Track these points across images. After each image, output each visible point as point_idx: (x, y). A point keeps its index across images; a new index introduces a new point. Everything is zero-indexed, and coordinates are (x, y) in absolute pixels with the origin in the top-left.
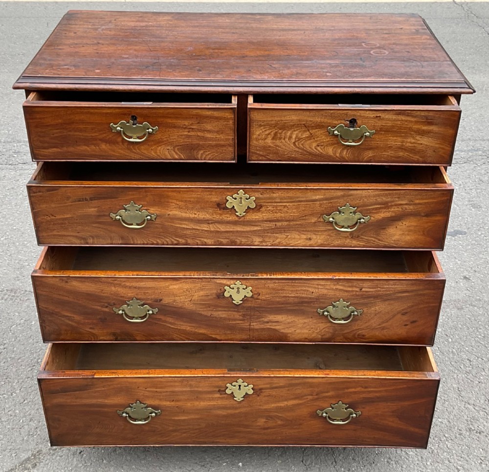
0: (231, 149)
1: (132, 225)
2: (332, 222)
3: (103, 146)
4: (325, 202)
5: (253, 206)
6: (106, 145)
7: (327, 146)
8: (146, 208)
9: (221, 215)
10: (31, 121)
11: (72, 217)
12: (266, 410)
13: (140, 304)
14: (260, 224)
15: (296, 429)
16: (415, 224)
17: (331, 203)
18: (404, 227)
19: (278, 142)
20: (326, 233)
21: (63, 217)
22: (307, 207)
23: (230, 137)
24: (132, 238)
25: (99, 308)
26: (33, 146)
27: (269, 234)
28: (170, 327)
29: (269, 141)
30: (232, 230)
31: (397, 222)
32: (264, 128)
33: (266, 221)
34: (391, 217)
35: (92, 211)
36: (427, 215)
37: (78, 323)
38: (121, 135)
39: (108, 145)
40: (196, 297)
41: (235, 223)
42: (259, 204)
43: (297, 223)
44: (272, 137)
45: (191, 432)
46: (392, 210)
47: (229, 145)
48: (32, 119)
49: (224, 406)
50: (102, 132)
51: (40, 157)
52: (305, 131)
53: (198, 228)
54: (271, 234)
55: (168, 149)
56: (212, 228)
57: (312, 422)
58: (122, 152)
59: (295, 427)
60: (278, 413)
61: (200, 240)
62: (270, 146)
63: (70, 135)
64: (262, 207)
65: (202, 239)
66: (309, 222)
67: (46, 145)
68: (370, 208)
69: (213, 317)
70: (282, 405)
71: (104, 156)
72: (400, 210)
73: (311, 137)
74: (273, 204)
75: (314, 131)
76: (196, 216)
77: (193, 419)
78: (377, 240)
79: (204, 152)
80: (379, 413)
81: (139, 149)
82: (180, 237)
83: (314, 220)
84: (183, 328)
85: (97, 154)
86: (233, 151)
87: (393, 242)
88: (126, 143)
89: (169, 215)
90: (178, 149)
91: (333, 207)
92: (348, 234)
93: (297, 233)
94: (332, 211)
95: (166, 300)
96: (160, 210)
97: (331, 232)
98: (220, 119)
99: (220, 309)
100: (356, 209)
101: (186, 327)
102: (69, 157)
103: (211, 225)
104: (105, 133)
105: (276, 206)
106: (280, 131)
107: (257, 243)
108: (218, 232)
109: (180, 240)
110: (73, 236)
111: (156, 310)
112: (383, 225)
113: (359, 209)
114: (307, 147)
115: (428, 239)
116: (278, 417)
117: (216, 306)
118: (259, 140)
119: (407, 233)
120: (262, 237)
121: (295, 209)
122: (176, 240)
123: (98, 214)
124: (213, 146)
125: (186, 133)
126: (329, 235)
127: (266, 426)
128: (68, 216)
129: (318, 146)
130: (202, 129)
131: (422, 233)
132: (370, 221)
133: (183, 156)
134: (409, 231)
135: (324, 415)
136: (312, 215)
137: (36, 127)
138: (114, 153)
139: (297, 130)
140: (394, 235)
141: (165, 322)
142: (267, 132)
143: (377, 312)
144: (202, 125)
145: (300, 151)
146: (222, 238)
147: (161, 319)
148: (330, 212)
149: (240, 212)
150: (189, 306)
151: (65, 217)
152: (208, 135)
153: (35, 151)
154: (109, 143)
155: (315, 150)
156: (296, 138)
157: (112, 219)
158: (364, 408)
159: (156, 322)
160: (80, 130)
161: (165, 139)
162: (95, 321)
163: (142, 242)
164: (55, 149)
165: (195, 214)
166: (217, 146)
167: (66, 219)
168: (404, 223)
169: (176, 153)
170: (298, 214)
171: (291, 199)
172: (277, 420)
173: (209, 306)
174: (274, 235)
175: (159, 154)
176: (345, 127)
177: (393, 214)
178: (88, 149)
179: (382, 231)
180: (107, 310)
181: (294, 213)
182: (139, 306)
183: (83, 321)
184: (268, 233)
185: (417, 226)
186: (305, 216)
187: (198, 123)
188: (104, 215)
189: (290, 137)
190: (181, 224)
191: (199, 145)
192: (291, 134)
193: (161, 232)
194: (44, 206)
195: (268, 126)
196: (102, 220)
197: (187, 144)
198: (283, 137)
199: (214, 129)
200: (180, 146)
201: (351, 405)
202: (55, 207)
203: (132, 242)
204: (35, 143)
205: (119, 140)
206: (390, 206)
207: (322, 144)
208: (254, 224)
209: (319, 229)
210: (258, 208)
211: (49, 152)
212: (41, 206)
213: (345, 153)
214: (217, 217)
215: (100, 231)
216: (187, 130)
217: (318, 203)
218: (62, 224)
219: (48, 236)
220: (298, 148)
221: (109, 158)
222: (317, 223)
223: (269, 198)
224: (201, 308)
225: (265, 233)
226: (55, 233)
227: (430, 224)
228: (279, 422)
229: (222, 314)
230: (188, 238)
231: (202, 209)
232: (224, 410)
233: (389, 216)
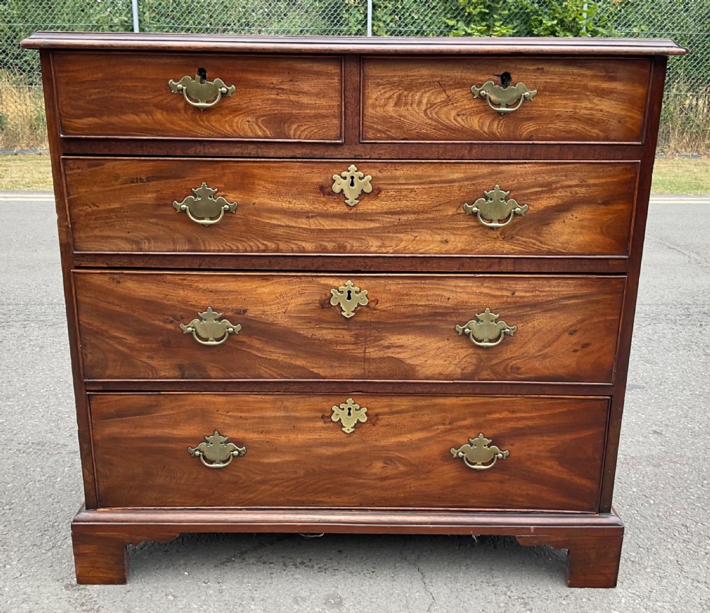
0: (336, 122)
1: (203, 219)
2: (475, 214)
3: (159, 116)
4: (466, 183)
5: (369, 189)
6: (162, 114)
7: (470, 115)
8: (223, 193)
9: (325, 204)
10: (60, 75)
11: (121, 208)
12: (384, 448)
13: (217, 317)
14: (378, 218)
15: (424, 479)
16: (590, 217)
17: (474, 184)
18: (575, 221)
19: (402, 110)
20: (468, 232)
21: (109, 207)
22: (441, 191)
23: (334, 103)
24: (203, 241)
25: (161, 324)
26: (61, 112)
27: (391, 235)
28: (256, 356)
29: (390, 108)
30: (339, 228)
31: (564, 214)
32: (384, 88)
33: (386, 213)
34: (557, 205)
35: (149, 197)
36: (605, 203)
37: (131, 348)
38: (183, 98)
39: (165, 113)
40: (291, 307)
41: (343, 217)
42: (376, 187)
43: (429, 215)
44: (394, 102)
45: (285, 484)
46: (558, 194)
47: (334, 116)
48: (62, 72)
49: (329, 441)
50: (157, 94)
51: (70, 131)
52: (440, 93)
53: (294, 224)
54: (393, 233)
55: (248, 122)
56: (313, 224)
57: (445, 468)
58: (184, 124)
59: (422, 476)
60: (400, 452)
61: (296, 244)
62: (391, 117)
63: (112, 97)
64: (380, 191)
65: (299, 243)
66: (445, 214)
67: (79, 112)
68: (528, 191)
69: (315, 339)
70: (405, 440)
71: (159, 130)
72: (569, 194)
73: (448, 101)
74: (396, 187)
75: (452, 92)
76: (291, 205)
77: (287, 462)
78: (538, 243)
79: (299, 126)
80: (533, 452)
81: (208, 121)
82: (269, 238)
83: (451, 211)
84: (274, 357)
85: (149, 127)
86: (339, 125)
87: (559, 244)
88: (191, 111)
89: (254, 204)
90: (262, 121)
91: (476, 191)
92: (498, 233)
93: (429, 232)
94: (475, 197)
95: (253, 312)
96: (242, 196)
97: (475, 230)
98: (321, 75)
99: (324, 325)
100: (509, 195)
101: (278, 355)
102: (109, 132)
103: (311, 220)
104: (161, 95)
105: (400, 191)
106: (406, 93)
107: (374, 247)
108: (320, 230)
109: (269, 244)
110: (121, 238)
111: (238, 327)
112: (545, 218)
113: (512, 194)
114: (443, 117)
115: (608, 240)
116: (400, 460)
117: (320, 321)
118: (376, 106)
119: (579, 230)
120: (381, 239)
121: (425, 194)
122: (263, 244)
123: (156, 203)
124: (310, 117)
125: (273, 96)
126: (472, 235)
127: (384, 475)
128: (116, 206)
129: (459, 115)
130: (296, 90)
131: (599, 230)
132: (529, 212)
133: (268, 133)
134: (582, 228)
135: (461, 454)
136: (449, 203)
137: (67, 84)
138: (173, 126)
139: (429, 91)
140: (562, 234)
141: (251, 347)
142: (387, 95)
143: (535, 330)
144: (297, 83)
145: (434, 123)
146: (327, 241)
147: (244, 342)
148: (473, 199)
149: (351, 198)
150: (282, 321)
151: (112, 207)
152: (305, 100)
153: (63, 122)
154: (167, 111)
155: (454, 121)
156: (427, 103)
157: (175, 209)
158: (512, 445)
159: (239, 347)
160: (128, 90)
161: (244, 105)
162: (154, 346)
163: (217, 248)
164: (91, 120)
165: (290, 203)
166: (316, 116)
167: (113, 210)
168: (575, 215)
169: (260, 128)
170: (430, 202)
171: (420, 179)
172: (399, 465)
173: (309, 320)
174: (398, 235)
175: (235, 128)
176: (496, 84)
177: (560, 202)
178: (137, 119)
179: (544, 228)
180: (170, 327)
181: (422, 200)
182: (216, 320)
183: (138, 345)
184: (389, 232)
185: (591, 220)
186: (440, 205)
187: (291, 81)
188: (165, 205)
189: (420, 102)
190: (271, 218)
191: (291, 115)
192: (421, 96)
193: (242, 232)
194: (84, 190)
195: (389, 86)
196: (162, 211)
197: (275, 114)
198: (410, 102)
199: (312, 91)
200: (266, 116)
201: (496, 441)
202: (99, 192)
203: (203, 248)
204: (64, 109)
205: (181, 105)
206: (555, 189)
207: (464, 112)
208: (369, 218)
209: (459, 226)
210: (376, 193)
211: (83, 124)
212: (80, 190)
213: (495, 126)
214: (320, 207)
215: (159, 229)
216: (275, 92)
217: (457, 184)
218: (107, 218)
219: (87, 237)
220: (431, 119)
221: (166, 134)
222: (455, 217)
223: (391, 178)
224: (299, 325)
225: (384, 233)
226: (97, 232)
227: (610, 216)
228: (402, 468)
229: (327, 334)
230: (280, 241)
231: (300, 194)
232: (330, 448)
233: (554, 204)
